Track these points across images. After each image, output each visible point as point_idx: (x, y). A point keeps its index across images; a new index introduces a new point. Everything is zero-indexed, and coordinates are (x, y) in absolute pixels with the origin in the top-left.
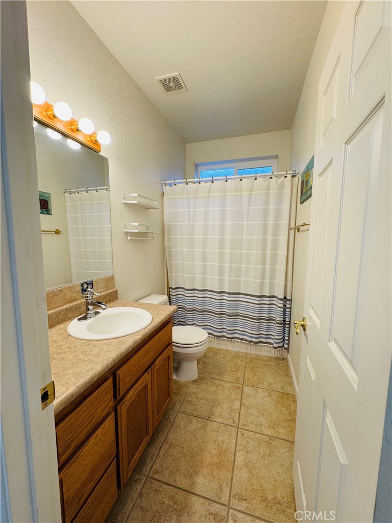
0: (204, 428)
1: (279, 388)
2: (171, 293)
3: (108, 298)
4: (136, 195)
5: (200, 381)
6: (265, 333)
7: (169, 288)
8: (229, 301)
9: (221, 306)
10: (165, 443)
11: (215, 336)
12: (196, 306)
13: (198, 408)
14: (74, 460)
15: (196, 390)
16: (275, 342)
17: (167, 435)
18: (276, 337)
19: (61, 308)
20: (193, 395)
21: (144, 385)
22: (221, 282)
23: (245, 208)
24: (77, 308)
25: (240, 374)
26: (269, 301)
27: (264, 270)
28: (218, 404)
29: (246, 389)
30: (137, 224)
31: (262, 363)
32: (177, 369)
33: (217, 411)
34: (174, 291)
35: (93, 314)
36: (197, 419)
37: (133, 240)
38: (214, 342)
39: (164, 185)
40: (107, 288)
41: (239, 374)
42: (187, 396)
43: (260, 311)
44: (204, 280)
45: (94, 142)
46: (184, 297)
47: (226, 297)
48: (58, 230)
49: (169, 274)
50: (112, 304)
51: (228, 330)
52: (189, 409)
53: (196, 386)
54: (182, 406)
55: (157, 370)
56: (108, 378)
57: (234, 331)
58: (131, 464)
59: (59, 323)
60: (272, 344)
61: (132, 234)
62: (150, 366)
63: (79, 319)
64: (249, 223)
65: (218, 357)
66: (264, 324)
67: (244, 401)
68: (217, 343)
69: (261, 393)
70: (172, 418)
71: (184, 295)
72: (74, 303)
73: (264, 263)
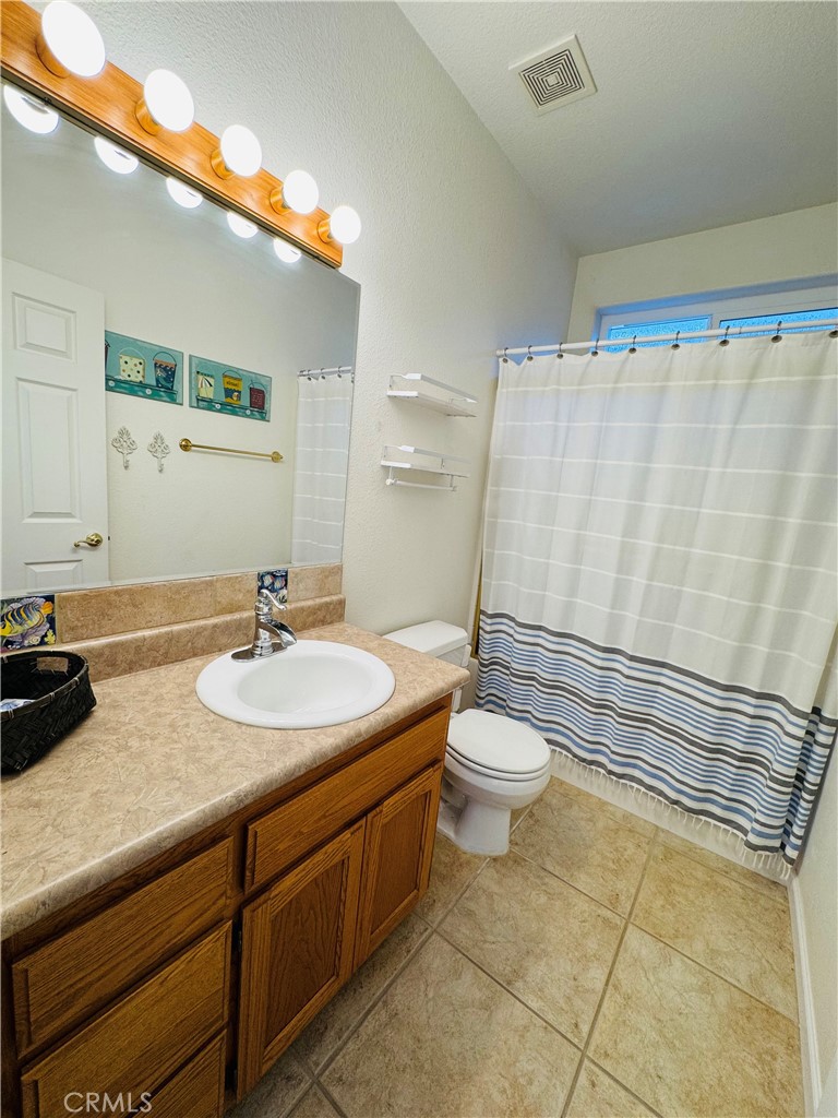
0: (487, 1007)
1: (743, 977)
2: (481, 624)
3: (320, 615)
4: (418, 376)
5: (510, 863)
6: (726, 793)
7: (480, 612)
8: (628, 677)
9: (604, 685)
10: (380, 1004)
11: (575, 756)
12: (537, 670)
13: (485, 942)
14: (86, 1034)
15: (495, 888)
16: (753, 830)
17: (390, 985)
18: (762, 819)
19: (202, 623)
20: (483, 898)
21: (334, 862)
22: (614, 623)
23: (725, 427)
24: (239, 626)
25: (625, 886)
26: (756, 706)
27: (755, 614)
28: (543, 950)
29: (634, 938)
30: (411, 449)
31: (700, 874)
32: (459, 814)
33: (537, 971)
34: (489, 621)
35: (267, 648)
36: (476, 974)
37: (400, 486)
38: (571, 770)
39: (501, 360)
40: (322, 591)
41: (621, 885)
42: (466, 895)
43: (722, 728)
44: (568, 610)
45: (325, 239)
46: (511, 639)
47: (621, 664)
48: (278, 454)
49: (483, 579)
50: (326, 630)
51: (613, 752)
52: (464, 933)
53: (496, 876)
54: (449, 918)
55: (385, 825)
56: (223, 837)
57: (630, 761)
58: (273, 1043)
59: (195, 655)
60: (745, 832)
61: (399, 472)
62: (365, 813)
63: (236, 656)
64: (729, 470)
65: (574, 812)
66: (728, 769)
67: (621, 974)
68: (579, 777)
69: (677, 972)
70: (416, 941)
71: (512, 636)
72: (237, 616)
73: (759, 595)
